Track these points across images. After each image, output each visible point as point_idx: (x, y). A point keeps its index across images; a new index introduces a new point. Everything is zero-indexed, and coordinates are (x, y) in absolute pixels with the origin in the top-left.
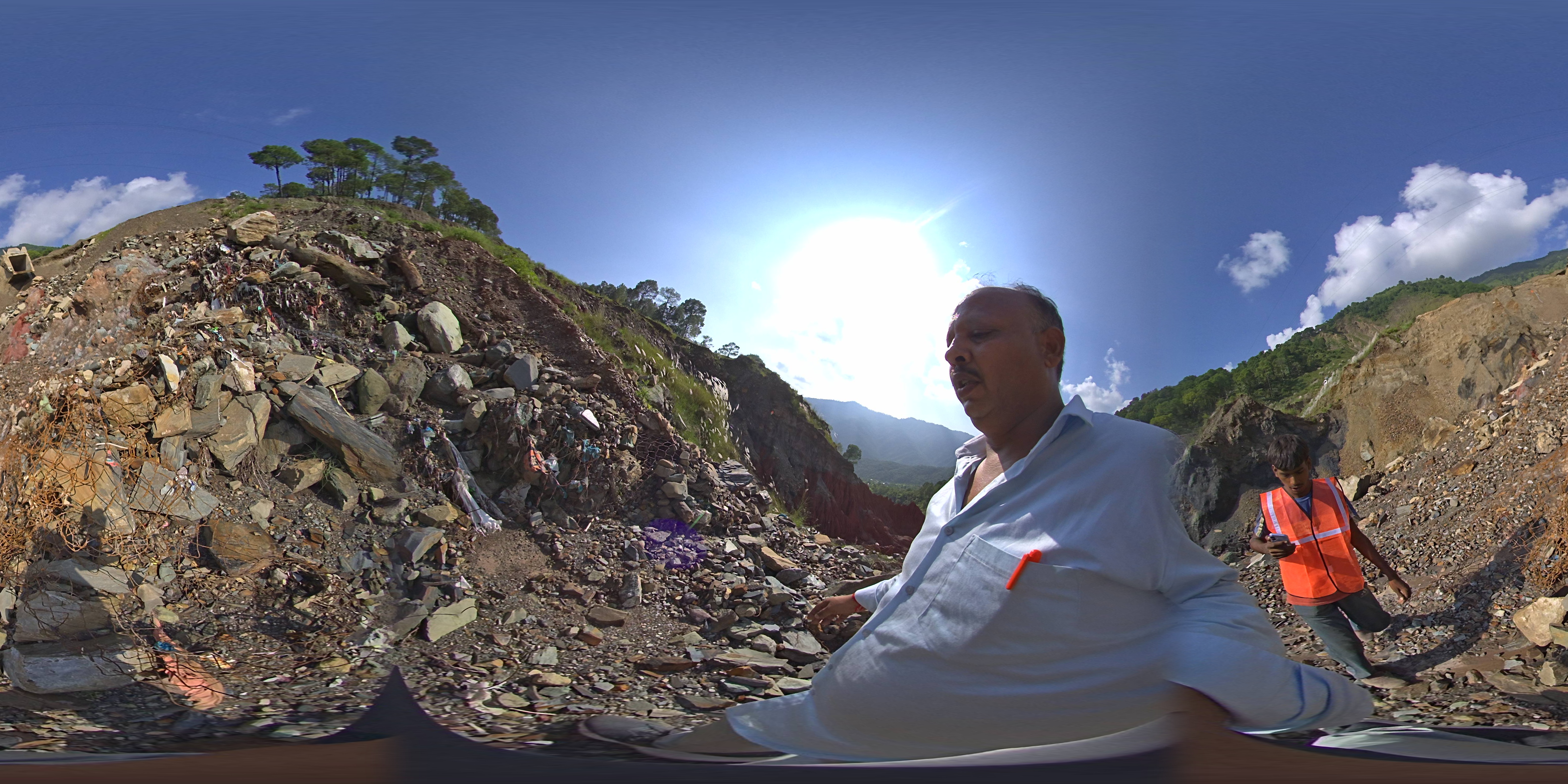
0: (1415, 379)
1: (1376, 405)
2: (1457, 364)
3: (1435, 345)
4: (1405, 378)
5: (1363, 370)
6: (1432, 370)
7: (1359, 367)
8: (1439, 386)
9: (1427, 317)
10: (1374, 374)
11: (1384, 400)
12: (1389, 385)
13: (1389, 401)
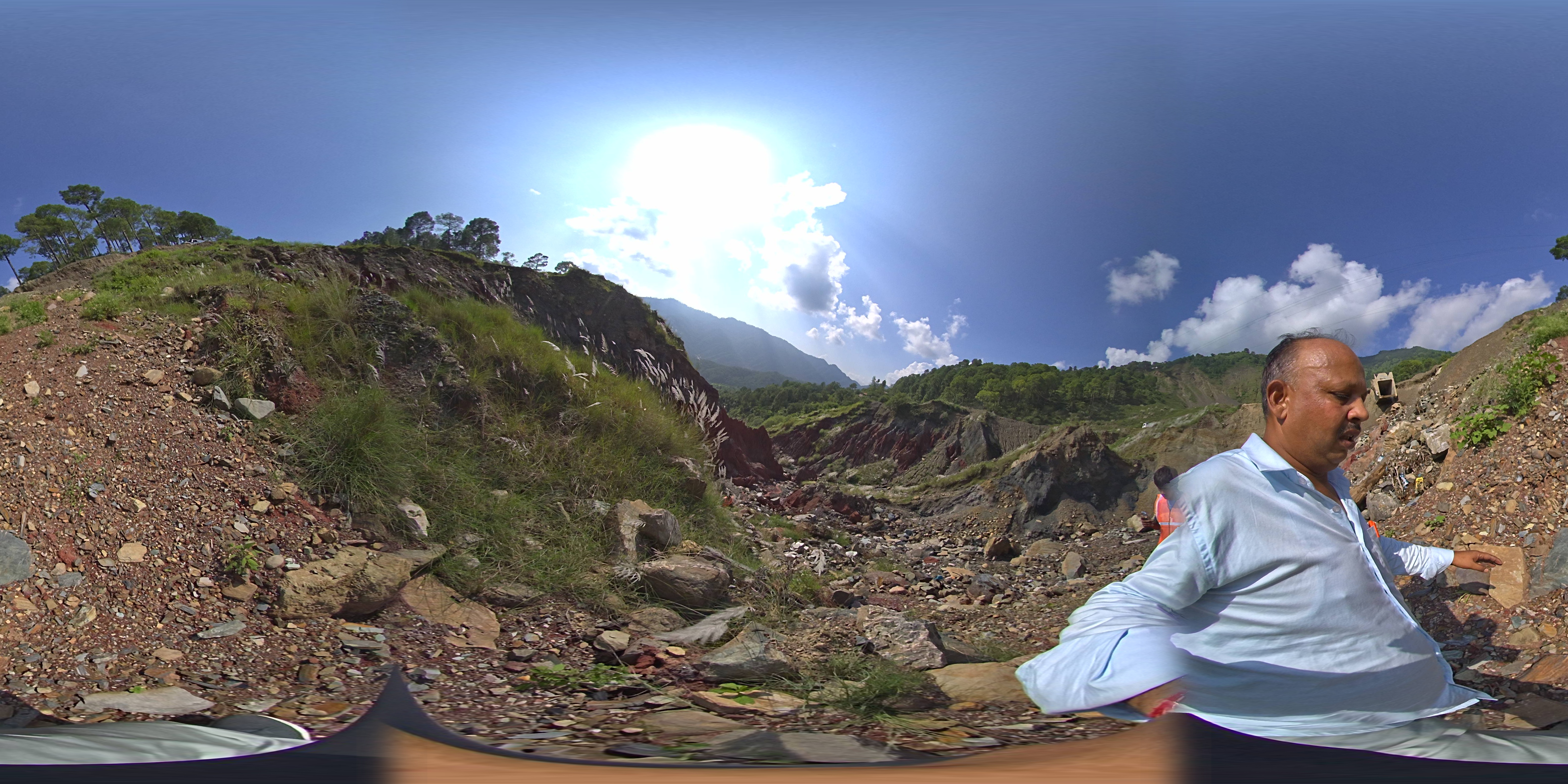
5: (1184, 436)
7: (1181, 432)
9: (1251, 408)
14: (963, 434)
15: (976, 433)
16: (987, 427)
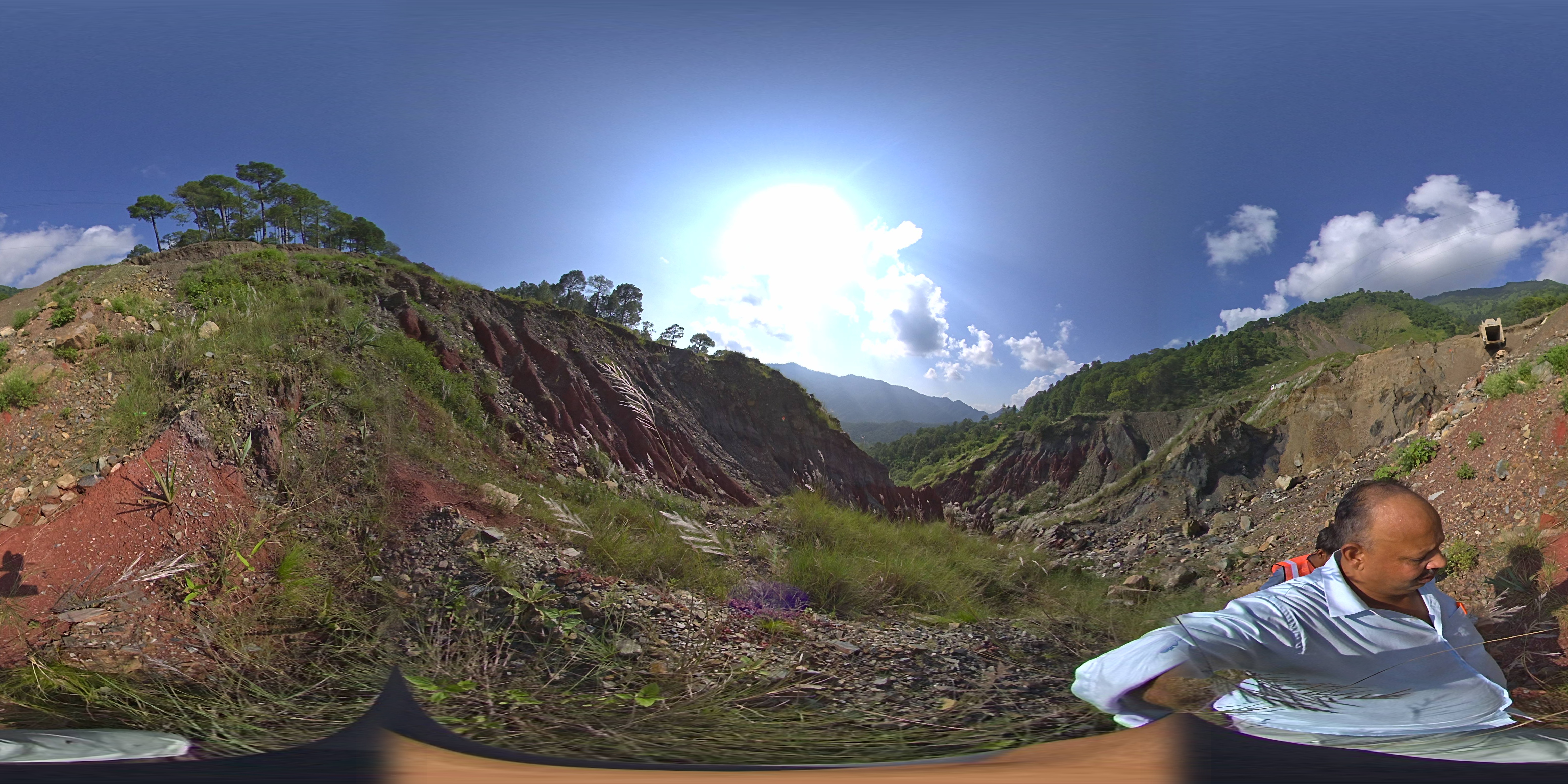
0: (1343, 412)
1: (1311, 427)
2: (1377, 405)
3: (1365, 386)
4: (1336, 409)
5: (1307, 396)
6: (1358, 406)
7: (1304, 392)
8: (1359, 421)
9: (1365, 359)
10: (1314, 401)
11: (1317, 424)
12: (1323, 412)
13: (1321, 426)
14: (1109, 439)
15: (1119, 435)
16: (1128, 426)
